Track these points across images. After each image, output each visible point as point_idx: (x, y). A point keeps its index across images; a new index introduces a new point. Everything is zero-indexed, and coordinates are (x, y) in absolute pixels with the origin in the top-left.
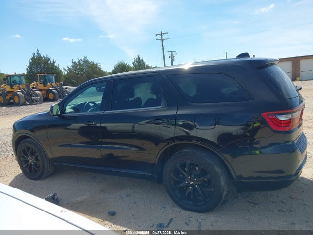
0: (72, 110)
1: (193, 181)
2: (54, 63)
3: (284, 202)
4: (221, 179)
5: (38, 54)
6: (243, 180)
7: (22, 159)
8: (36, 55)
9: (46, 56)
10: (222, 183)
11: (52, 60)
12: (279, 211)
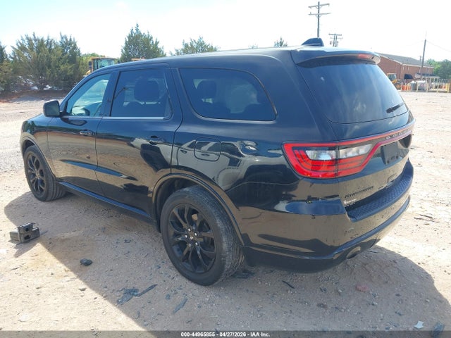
0: (83, 112)
1: (194, 236)
2: (157, 43)
3: (340, 293)
4: (224, 239)
5: (137, 30)
6: (254, 248)
7: (29, 171)
8: (135, 31)
9: (146, 34)
10: (225, 246)
11: (154, 40)
12: (319, 305)
